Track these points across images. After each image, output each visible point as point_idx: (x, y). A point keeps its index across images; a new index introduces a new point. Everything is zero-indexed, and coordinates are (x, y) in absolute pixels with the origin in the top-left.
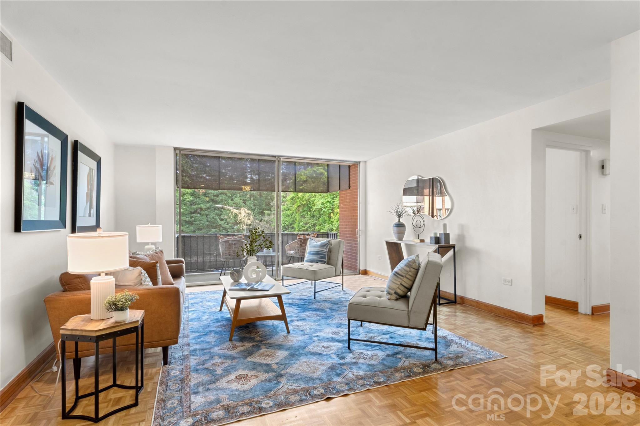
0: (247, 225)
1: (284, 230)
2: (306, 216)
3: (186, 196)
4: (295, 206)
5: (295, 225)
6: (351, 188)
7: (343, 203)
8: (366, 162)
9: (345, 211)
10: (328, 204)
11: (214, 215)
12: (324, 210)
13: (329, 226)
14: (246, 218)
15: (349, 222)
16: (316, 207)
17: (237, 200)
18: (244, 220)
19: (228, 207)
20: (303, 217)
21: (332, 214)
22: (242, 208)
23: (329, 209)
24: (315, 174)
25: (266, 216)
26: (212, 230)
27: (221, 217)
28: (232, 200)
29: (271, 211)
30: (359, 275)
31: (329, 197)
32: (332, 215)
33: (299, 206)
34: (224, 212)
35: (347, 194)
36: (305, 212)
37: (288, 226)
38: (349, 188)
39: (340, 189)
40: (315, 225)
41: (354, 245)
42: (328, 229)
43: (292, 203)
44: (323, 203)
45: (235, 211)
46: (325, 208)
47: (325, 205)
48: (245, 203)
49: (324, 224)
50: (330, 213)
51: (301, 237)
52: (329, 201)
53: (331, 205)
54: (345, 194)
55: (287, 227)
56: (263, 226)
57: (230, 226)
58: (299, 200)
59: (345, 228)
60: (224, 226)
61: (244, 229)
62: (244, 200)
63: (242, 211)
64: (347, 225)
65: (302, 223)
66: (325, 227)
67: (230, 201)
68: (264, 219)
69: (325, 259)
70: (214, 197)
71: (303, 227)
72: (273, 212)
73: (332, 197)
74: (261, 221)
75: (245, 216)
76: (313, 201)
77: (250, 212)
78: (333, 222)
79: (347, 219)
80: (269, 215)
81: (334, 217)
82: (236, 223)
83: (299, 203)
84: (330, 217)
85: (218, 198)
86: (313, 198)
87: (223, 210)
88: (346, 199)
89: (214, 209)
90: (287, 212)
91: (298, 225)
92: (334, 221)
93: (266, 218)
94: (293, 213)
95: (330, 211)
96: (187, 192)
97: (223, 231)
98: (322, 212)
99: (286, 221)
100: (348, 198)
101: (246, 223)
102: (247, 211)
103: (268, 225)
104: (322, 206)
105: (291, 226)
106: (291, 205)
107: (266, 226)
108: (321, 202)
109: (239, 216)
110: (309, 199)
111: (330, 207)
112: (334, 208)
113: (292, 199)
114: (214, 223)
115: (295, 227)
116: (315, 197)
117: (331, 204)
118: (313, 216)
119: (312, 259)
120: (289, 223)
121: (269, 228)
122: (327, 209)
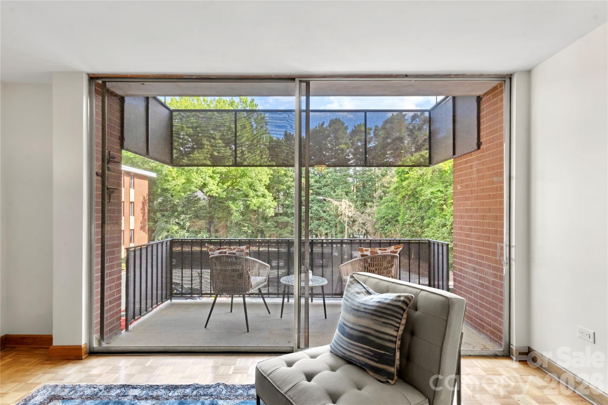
0: (348, 217)
1: (388, 223)
2: (412, 208)
3: (292, 189)
4: (399, 197)
5: (399, 218)
6: (482, 147)
7: (462, 181)
8: (529, 72)
9: (466, 199)
10: (439, 193)
11: (317, 207)
12: (433, 200)
13: (440, 220)
14: (347, 210)
15: (477, 224)
16: (423, 198)
17: (339, 192)
18: (345, 212)
19: (329, 199)
20: (409, 208)
21: (445, 205)
22: (343, 200)
23: (441, 200)
24: (423, 159)
25: (368, 208)
26: (315, 222)
27: (324, 209)
28: (335, 192)
29: (373, 203)
30: (506, 362)
31: (441, 185)
32: (444, 207)
33: (404, 197)
34: (326, 204)
35: (470, 161)
36: (411, 203)
37: (391, 218)
38: (479, 148)
39: (454, 153)
40: (423, 218)
41: (492, 279)
42: (439, 224)
43: (395, 193)
44: (432, 193)
45: (336, 203)
46: (435, 199)
47: (436, 195)
48: (347, 195)
49: (433, 218)
50: (442, 205)
51: (365, 253)
52: (441, 190)
53: (443, 195)
54: (466, 162)
55: (390, 220)
56: (365, 219)
57: (332, 218)
58: (404, 189)
59: (467, 236)
60: (326, 218)
61: (345, 222)
62: (346, 192)
63: (343, 203)
64: (471, 230)
65: (406, 216)
66: (436, 221)
67: (332, 193)
68: (366, 211)
69: (392, 364)
70: (318, 190)
71: (408, 220)
72: (375, 204)
73: (445, 185)
74: (362, 213)
75: (345, 208)
76: (420, 191)
77: (351, 204)
78: (446, 215)
79: (471, 217)
80: (371, 207)
81: (447, 209)
82: (337, 216)
83: (404, 193)
84: (443, 210)
85: (321, 190)
86: (420, 187)
87: (325, 202)
88: (470, 174)
89: (318, 201)
90: (390, 204)
91: (403, 218)
92: (448, 214)
93: (368, 210)
94: (396, 205)
95: (442, 202)
96: (293, 185)
97: (326, 223)
98: (431, 204)
99: (389, 214)
100: (475, 169)
101: (347, 215)
102: (348, 203)
103: (370, 217)
104: (431, 196)
105: (395, 219)
106: (394, 196)
107: (368, 218)
108: (429, 192)
109: (340, 208)
110: (415, 189)
111: (442, 197)
112: (448, 198)
113: (396, 189)
114: (317, 215)
115: (399, 220)
116: (423, 186)
117: (443, 193)
118: (420, 208)
119: (348, 353)
120: (393, 216)
121: (371, 220)
122: (437, 200)
